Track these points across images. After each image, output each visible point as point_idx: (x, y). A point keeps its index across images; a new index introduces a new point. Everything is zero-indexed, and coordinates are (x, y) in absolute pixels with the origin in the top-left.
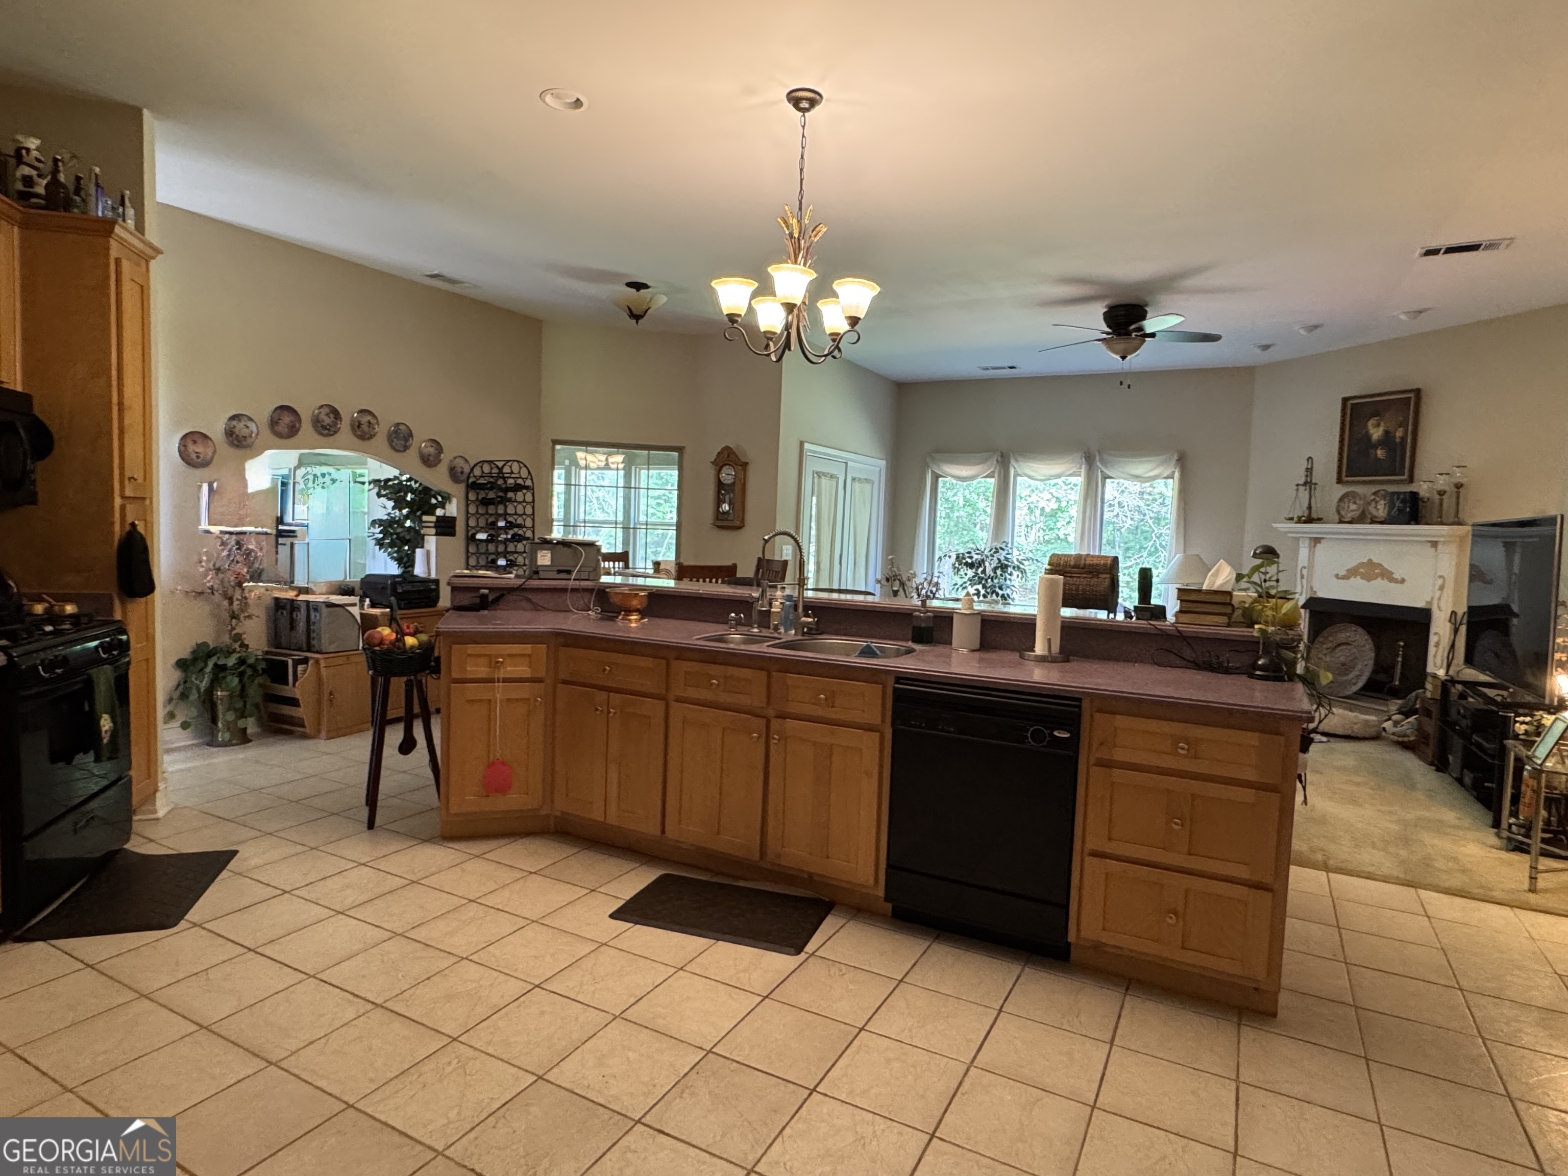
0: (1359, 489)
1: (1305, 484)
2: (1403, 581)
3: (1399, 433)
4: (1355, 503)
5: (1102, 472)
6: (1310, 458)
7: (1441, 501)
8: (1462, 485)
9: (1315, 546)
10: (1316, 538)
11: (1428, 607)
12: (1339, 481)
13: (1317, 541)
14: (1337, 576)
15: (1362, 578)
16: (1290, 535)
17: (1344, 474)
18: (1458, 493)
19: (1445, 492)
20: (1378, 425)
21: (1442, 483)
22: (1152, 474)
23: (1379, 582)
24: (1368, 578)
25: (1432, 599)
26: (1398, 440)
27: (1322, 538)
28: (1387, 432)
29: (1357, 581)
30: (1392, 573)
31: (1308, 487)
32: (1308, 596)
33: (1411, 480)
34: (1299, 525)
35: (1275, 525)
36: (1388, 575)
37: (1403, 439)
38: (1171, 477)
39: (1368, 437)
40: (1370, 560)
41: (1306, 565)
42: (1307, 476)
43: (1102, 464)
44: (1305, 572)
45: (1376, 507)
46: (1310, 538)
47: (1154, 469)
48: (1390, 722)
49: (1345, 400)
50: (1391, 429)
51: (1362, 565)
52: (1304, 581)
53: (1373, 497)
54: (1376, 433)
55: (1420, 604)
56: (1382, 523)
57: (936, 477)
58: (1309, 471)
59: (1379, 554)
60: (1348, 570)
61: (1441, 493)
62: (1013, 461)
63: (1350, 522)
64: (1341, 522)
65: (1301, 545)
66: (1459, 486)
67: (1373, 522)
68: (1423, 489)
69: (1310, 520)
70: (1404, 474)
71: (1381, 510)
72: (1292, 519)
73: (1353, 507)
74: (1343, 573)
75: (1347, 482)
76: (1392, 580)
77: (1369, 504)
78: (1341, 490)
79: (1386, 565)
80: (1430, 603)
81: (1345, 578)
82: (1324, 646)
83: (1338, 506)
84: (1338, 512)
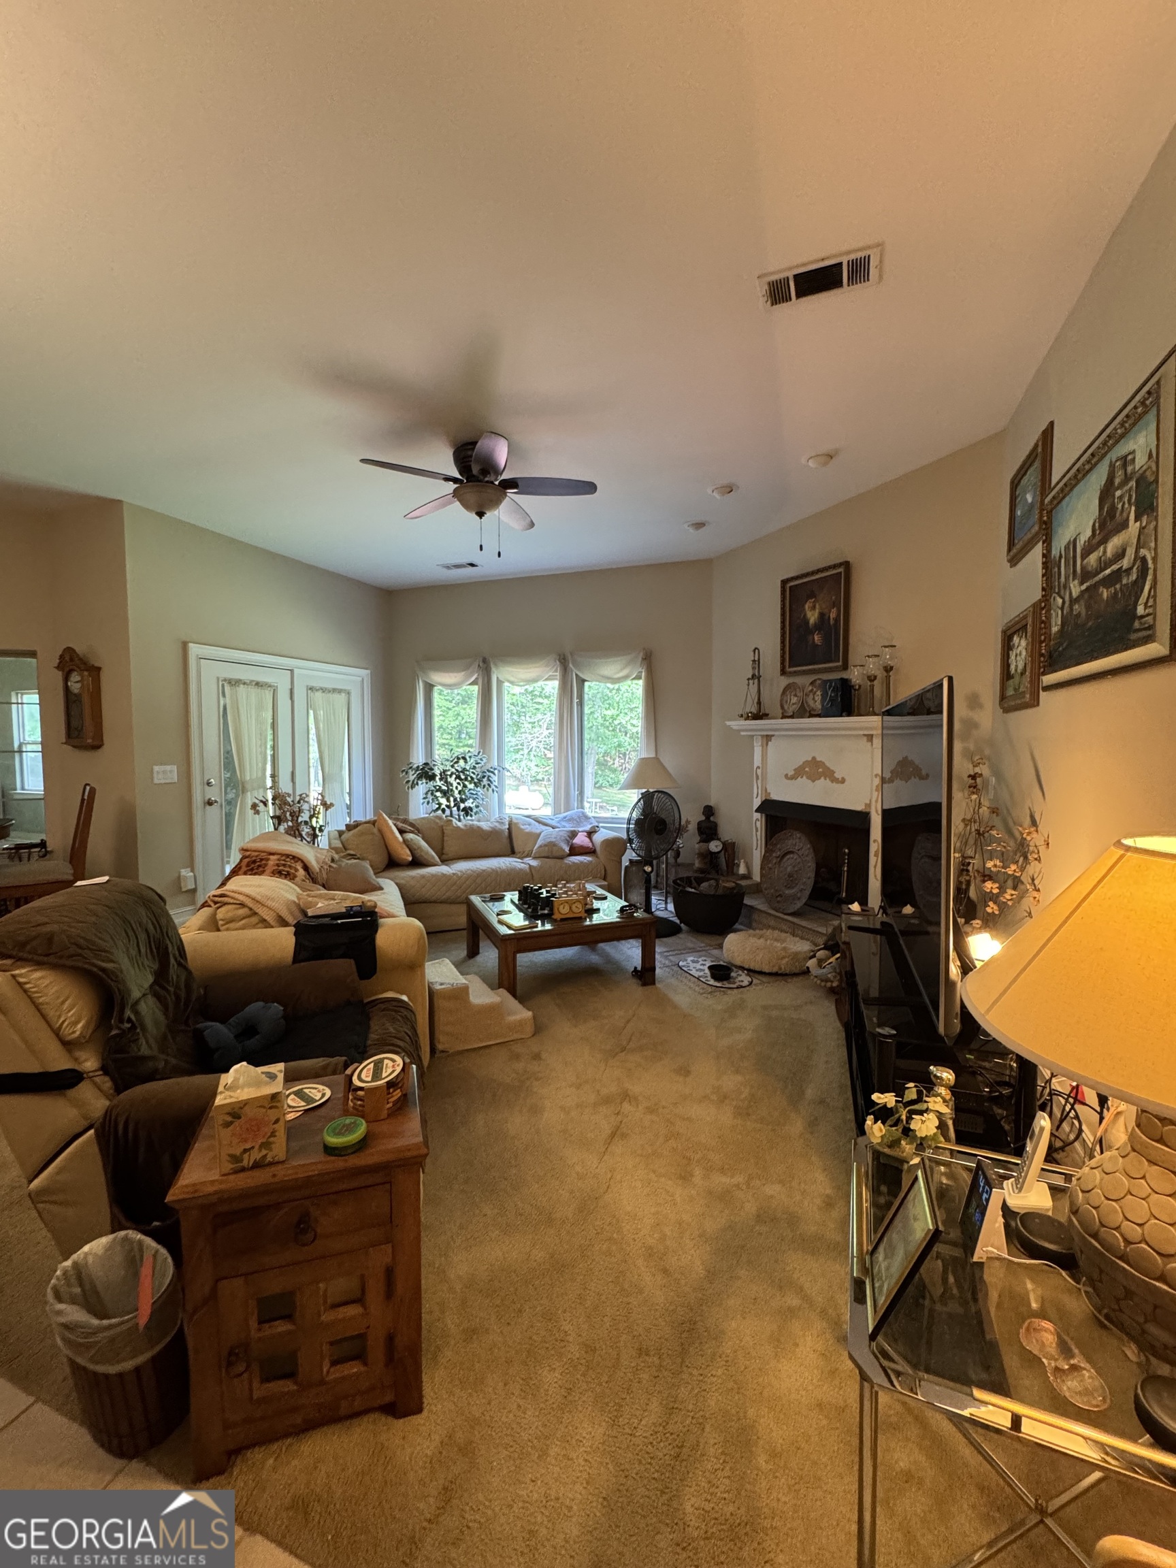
0: (799, 680)
1: (753, 676)
2: (843, 781)
3: (833, 615)
4: (795, 695)
5: (576, 675)
6: (756, 649)
7: (872, 687)
8: (892, 668)
9: (767, 744)
10: (767, 736)
11: (867, 810)
12: (783, 672)
13: (768, 738)
14: (786, 776)
15: (808, 778)
16: (742, 733)
17: (787, 664)
18: (888, 678)
19: (875, 677)
20: (814, 608)
21: (873, 667)
22: (621, 675)
23: (823, 783)
24: (813, 778)
25: (870, 801)
26: (832, 622)
27: (773, 736)
28: (822, 615)
29: (803, 781)
30: (833, 772)
31: (756, 681)
32: (764, 799)
33: (845, 667)
34: (748, 722)
35: (728, 723)
36: (829, 774)
37: (837, 620)
38: (638, 677)
39: (806, 621)
40: (814, 758)
41: (760, 765)
42: (754, 668)
43: (574, 666)
44: (759, 772)
45: (814, 699)
46: (763, 736)
47: (622, 670)
48: (814, 960)
49: (784, 582)
50: (826, 611)
51: (806, 763)
52: (759, 781)
53: (810, 688)
54: (812, 617)
55: (859, 807)
56: (819, 716)
57: (429, 688)
58: (756, 663)
59: (821, 751)
60: (795, 770)
61: (872, 679)
62: (493, 669)
63: (792, 717)
64: (784, 717)
65: (755, 744)
66: (888, 669)
67: (811, 716)
68: (855, 675)
69: (758, 716)
70: (839, 662)
71: (816, 702)
72: (742, 716)
73: (794, 700)
74: (791, 773)
75: (790, 673)
76: (834, 780)
77: (807, 695)
78: (784, 681)
79: (827, 764)
80: (868, 805)
81: (793, 778)
82: (774, 855)
83: (781, 700)
84: (782, 707)
